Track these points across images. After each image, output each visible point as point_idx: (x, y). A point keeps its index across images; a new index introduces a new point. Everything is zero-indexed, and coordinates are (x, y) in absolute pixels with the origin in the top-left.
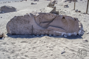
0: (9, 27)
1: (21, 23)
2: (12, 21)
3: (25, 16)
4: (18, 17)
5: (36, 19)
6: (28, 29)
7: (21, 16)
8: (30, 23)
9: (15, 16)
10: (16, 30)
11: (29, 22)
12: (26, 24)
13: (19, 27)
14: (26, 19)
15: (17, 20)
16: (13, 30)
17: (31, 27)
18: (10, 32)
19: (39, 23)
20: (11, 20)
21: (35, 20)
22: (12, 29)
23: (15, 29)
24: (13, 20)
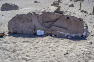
0: (10, 26)
1: (24, 22)
2: (14, 19)
3: (27, 14)
4: (21, 15)
5: (39, 18)
6: (30, 28)
7: (24, 15)
8: (33, 22)
9: (17, 15)
10: (17, 29)
11: (31, 21)
12: (28, 24)
13: (21, 26)
14: (29, 17)
15: (19, 19)
16: (15, 29)
17: (34, 26)
18: (12, 31)
20: (13, 18)
21: (38, 19)
22: (13, 28)
23: (16, 28)
24: (15, 18)
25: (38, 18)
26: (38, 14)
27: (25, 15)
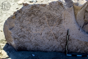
0: (10, 31)
2: (18, 17)
3: (50, 4)
4: (35, 6)
5: (79, 13)
6: (57, 38)
7: (42, 5)
8: (63, 24)
10: (26, 40)
11: (60, 21)
12: (52, 27)
14: (54, 12)
15: (30, 15)
16: (21, 39)
17: (65, 34)
18: (13, 43)
19: (82, 23)
20: (16, 14)
21: (75, 15)
22: (17, 37)
23: (24, 37)
24: (20, 14)
25: (75, 13)
26: (77, 4)
27: (45, 5)
